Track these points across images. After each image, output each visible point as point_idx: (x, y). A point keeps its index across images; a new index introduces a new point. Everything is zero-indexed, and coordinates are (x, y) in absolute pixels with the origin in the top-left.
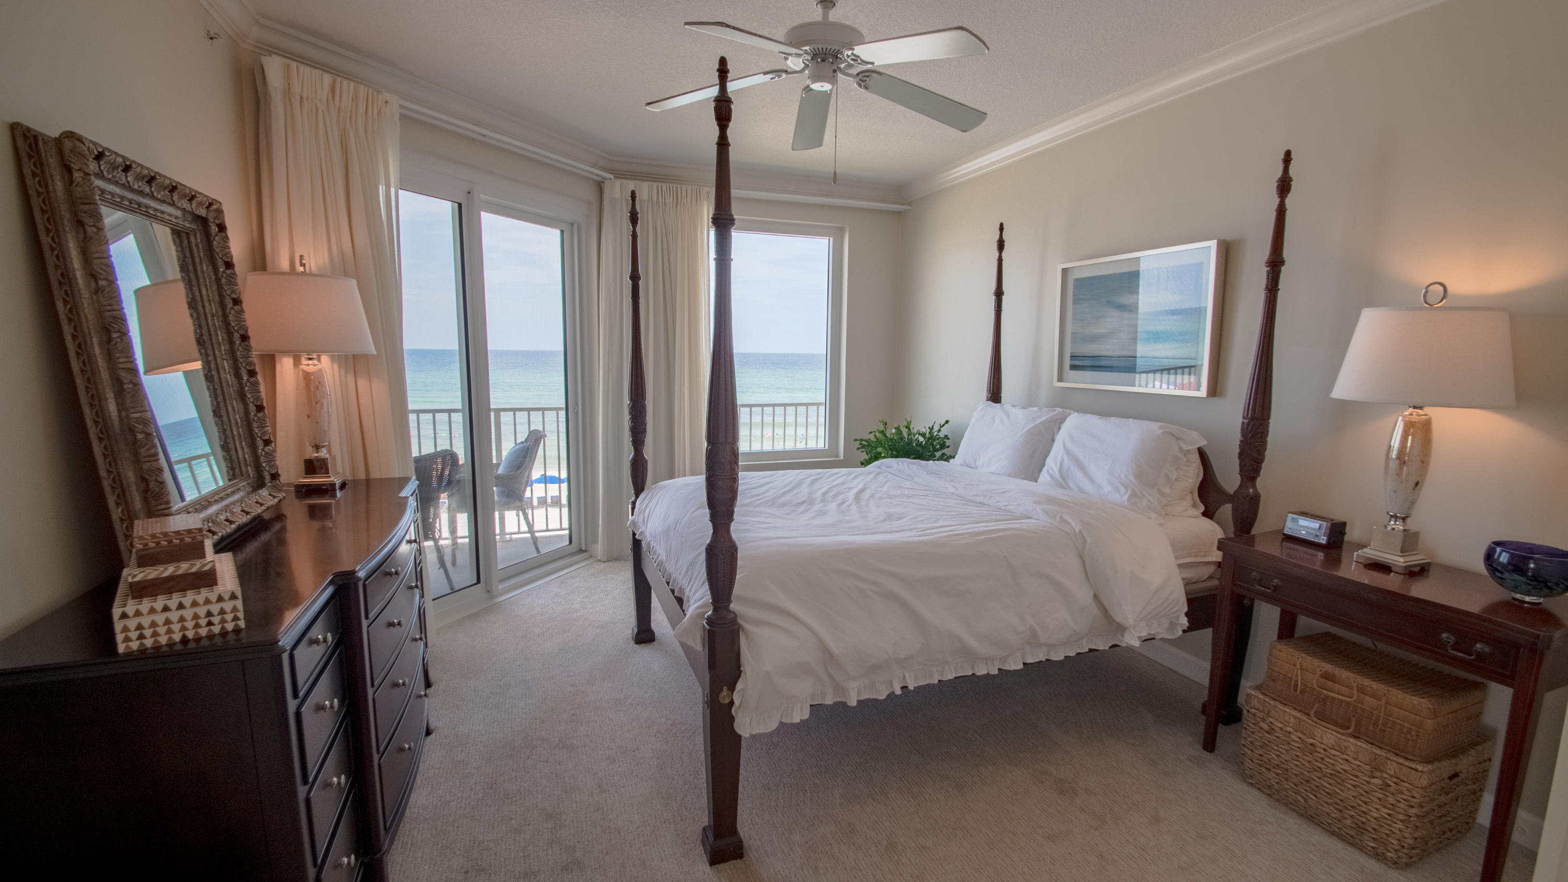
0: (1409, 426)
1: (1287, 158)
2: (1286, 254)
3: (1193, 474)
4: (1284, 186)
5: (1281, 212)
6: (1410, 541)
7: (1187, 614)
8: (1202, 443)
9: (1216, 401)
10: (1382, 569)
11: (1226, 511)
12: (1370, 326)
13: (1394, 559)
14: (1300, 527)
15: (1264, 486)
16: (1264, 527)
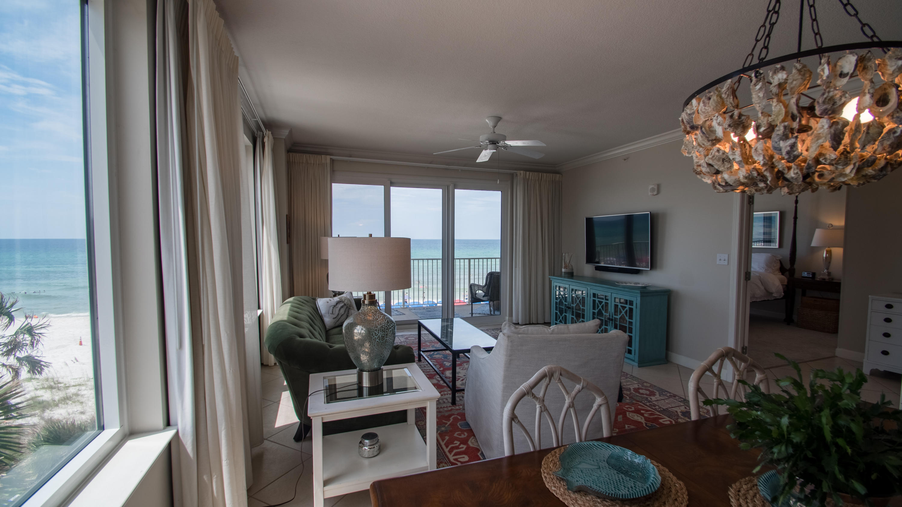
0: (827, 252)
2: (798, 216)
3: (778, 266)
4: (796, 202)
5: (796, 207)
6: (829, 274)
7: (784, 292)
8: (781, 258)
9: (781, 249)
10: (824, 279)
11: (787, 273)
12: (818, 233)
13: (826, 277)
14: (805, 274)
15: (796, 266)
16: (797, 275)
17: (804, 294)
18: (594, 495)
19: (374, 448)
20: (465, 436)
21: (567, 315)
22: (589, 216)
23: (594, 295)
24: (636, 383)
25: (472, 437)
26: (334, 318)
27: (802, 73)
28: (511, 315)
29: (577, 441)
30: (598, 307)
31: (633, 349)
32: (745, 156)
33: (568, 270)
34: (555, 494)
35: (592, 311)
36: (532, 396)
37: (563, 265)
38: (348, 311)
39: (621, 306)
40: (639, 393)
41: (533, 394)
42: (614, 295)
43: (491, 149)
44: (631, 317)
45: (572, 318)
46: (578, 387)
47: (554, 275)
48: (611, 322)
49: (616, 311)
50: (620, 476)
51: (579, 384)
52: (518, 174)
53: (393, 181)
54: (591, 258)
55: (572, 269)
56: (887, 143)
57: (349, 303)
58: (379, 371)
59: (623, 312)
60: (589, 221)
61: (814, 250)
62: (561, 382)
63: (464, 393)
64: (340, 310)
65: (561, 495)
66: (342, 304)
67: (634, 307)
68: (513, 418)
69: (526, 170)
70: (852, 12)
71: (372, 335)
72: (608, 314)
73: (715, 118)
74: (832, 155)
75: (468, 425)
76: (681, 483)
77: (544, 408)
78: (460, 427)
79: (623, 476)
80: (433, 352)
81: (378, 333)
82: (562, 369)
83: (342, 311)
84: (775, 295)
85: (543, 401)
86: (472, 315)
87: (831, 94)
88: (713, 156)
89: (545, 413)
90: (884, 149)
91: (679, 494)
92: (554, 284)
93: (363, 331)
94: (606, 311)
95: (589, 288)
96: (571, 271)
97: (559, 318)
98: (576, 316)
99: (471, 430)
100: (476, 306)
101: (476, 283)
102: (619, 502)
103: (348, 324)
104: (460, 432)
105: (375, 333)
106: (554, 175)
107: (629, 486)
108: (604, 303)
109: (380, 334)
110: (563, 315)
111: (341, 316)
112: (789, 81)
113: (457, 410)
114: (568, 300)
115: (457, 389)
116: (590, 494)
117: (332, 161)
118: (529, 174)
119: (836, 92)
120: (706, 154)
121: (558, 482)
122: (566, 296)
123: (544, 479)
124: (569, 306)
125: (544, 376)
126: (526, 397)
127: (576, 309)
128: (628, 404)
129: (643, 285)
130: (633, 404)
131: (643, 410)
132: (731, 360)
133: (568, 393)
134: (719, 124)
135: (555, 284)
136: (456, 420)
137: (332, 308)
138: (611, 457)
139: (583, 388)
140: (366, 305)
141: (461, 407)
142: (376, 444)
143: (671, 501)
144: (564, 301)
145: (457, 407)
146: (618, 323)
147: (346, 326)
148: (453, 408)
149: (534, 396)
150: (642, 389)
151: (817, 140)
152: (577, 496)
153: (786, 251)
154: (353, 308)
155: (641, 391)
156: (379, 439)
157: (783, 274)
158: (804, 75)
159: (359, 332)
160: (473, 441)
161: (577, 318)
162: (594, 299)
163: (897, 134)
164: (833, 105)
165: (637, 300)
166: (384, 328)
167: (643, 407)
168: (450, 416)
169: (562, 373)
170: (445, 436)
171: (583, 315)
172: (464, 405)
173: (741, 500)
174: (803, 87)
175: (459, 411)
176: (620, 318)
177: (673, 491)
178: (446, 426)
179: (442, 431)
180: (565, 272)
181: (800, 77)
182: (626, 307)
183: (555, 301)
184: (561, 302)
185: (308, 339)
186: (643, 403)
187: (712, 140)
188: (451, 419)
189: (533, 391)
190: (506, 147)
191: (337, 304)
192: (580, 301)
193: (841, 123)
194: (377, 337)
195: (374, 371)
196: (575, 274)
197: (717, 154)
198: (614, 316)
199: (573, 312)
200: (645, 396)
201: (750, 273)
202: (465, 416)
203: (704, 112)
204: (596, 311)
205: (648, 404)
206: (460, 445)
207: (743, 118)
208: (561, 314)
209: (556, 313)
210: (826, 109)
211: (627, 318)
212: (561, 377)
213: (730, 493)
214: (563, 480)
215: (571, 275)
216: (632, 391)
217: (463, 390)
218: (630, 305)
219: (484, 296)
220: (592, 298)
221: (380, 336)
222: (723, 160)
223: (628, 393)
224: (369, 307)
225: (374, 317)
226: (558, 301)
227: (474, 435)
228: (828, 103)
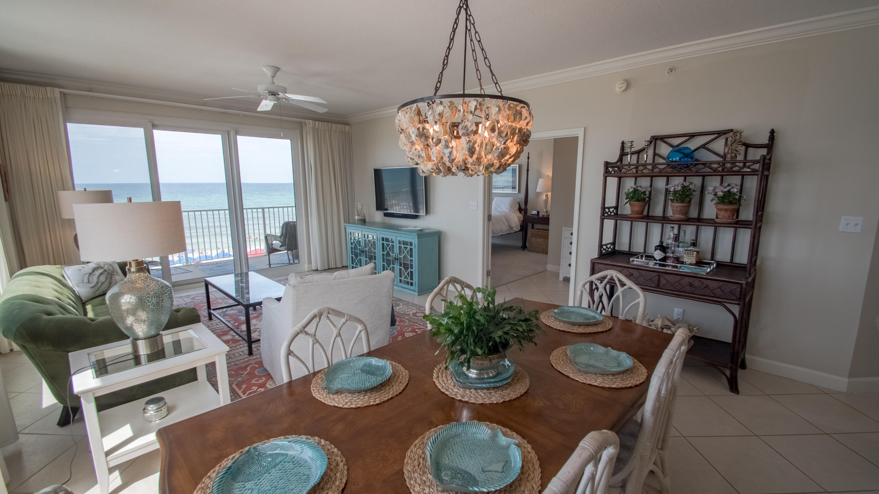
0: (546, 195)
1: (529, 154)
2: (529, 169)
3: (518, 207)
4: (528, 158)
5: (528, 162)
6: (547, 212)
7: (520, 227)
8: (519, 200)
9: (519, 194)
10: (544, 216)
11: (523, 212)
12: (541, 181)
13: (545, 214)
14: (535, 212)
15: (528, 207)
16: (529, 214)
17: (533, 228)
18: (347, 393)
19: (161, 410)
20: (263, 381)
21: (362, 258)
22: (378, 167)
23: (383, 239)
24: (414, 308)
25: (270, 380)
26: (91, 288)
27: (451, 108)
28: (310, 262)
29: (344, 358)
30: (386, 249)
31: (413, 282)
32: (428, 156)
33: (360, 218)
34: (319, 399)
35: (381, 253)
36: (305, 333)
37: (356, 214)
38: (111, 278)
39: (404, 247)
40: (416, 316)
41: (306, 332)
42: (398, 238)
43: (270, 100)
44: (411, 256)
45: (366, 261)
46: (343, 320)
47: (349, 223)
48: (397, 261)
49: (400, 252)
50: (368, 376)
51: (344, 318)
52: (307, 123)
53: (156, 122)
54: (380, 205)
55: (364, 216)
56: (496, 155)
57: (111, 268)
58: (158, 337)
59: (406, 252)
60: (378, 173)
61: (539, 194)
62: (329, 319)
63: (260, 343)
64: (99, 277)
65: (323, 399)
66: (101, 271)
67: (413, 247)
68: (289, 353)
69: (315, 120)
70: (488, 65)
71: (145, 302)
72: (394, 255)
73: (411, 128)
74: (470, 160)
75: (266, 370)
76: (407, 371)
77: (316, 341)
78: (258, 374)
79: (370, 376)
80: (225, 309)
81: (152, 299)
82: (329, 308)
83: (103, 278)
84: (514, 229)
85: (315, 335)
86: (270, 266)
87: (466, 124)
88: (413, 153)
89: (317, 344)
90: (495, 158)
91: (403, 379)
92: (348, 231)
93: (132, 300)
94: (393, 252)
95: (378, 233)
96: (363, 218)
97: (355, 261)
98: (369, 259)
99: (269, 374)
100: (273, 256)
101: (273, 233)
102: (363, 393)
103: (112, 294)
104: (258, 379)
105: (148, 301)
106: (343, 126)
107: (372, 381)
108: (390, 246)
109: (154, 300)
110: (358, 258)
111: (102, 284)
112: (445, 113)
113: (255, 359)
114: (361, 245)
115: (252, 340)
116: (344, 393)
117: (64, 95)
118: (318, 123)
119: (468, 123)
120: (410, 150)
121: (322, 391)
122: (360, 240)
123: (312, 391)
124: (363, 250)
125: (315, 316)
126: (300, 335)
127: (369, 252)
128: (406, 326)
129: (420, 229)
130: (411, 325)
131: (417, 329)
132: (454, 285)
133: (335, 326)
134: (413, 133)
135: (350, 231)
136: (254, 368)
137: (87, 276)
138: (364, 365)
139: (346, 321)
140: (133, 272)
141: (258, 356)
142: (163, 406)
143: (397, 384)
144: (358, 246)
145: (255, 357)
146: (402, 261)
147: (110, 297)
148: (250, 358)
149: (307, 333)
150: (419, 313)
151: (462, 150)
152: (335, 396)
153: (522, 195)
154: (117, 273)
155: (418, 315)
156: (166, 401)
157: (520, 213)
158: (452, 110)
159: (128, 301)
160: (271, 383)
161: (370, 260)
162: (383, 242)
163: (500, 150)
164: (467, 130)
165: (415, 240)
166: (159, 294)
167: (418, 326)
168: (247, 366)
169: (329, 312)
170: (242, 385)
171: (375, 257)
172: (260, 354)
173: (440, 374)
174: (453, 117)
175: (256, 360)
176: (404, 257)
177: (400, 377)
178: (243, 376)
179: (239, 381)
180: (358, 220)
181: (450, 110)
182: (407, 248)
183: (350, 246)
184: (356, 247)
185: (60, 316)
186: (418, 324)
187: (411, 142)
188: (249, 369)
189: (305, 330)
190: (287, 99)
191: (93, 271)
192: (371, 245)
193: (472, 141)
194: (150, 304)
195: (151, 337)
196: (367, 220)
197: (415, 151)
198: (399, 256)
199: (366, 255)
200: (420, 318)
201: (491, 215)
202: (262, 363)
203: (405, 122)
204: (385, 253)
205: (421, 324)
206: (257, 389)
207: (425, 131)
208: (357, 257)
209: (352, 257)
210: (464, 133)
211: (409, 257)
212: (328, 315)
213: (434, 371)
214: (326, 388)
215: (363, 222)
216: (411, 316)
217: (259, 340)
218: (410, 246)
219: (281, 246)
220: (381, 242)
221: (155, 303)
222: (419, 156)
223: (408, 317)
224: (138, 274)
225: (145, 284)
226: (353, 246)
227: (272, 378)
228: (465, 129)
